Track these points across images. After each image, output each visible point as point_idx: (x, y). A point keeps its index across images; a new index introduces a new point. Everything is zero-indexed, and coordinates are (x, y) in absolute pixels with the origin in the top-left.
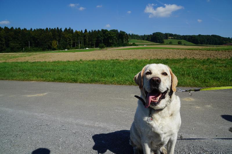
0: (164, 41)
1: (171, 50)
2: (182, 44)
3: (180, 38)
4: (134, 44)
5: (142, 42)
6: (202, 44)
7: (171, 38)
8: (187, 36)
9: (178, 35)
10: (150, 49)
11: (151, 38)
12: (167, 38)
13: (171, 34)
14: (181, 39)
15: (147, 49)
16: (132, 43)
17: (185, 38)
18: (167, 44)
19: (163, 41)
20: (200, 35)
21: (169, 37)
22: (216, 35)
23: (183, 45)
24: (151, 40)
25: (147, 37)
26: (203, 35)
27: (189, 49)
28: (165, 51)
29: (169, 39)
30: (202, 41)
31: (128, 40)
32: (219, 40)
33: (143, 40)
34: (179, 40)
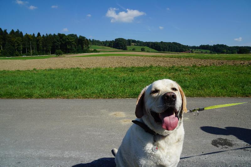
0: (127, 48)
1: (135, 57)
2: (145, 51)
4: (95, 51)
5: (103, 48)
6: (164, 51)
7: (134, 44)
8: (149, 43)
10: (113, 56)
11: (114, 44)
12: (130, 45)
13: (134, 40)
14: (144, 46)
15: (110, 56)
16: (93, 50)
18: (130, 51)
21: (132, 44)
24: (114, 46)
25: (109, 43)
26: (165, 42)
27: (153, 57)
28: (129, 58)
29: (132, 46)
30: (164, 48)
31: (88, 46)
32: (180, 48)
33: (105, 46)
34: (142, 47)
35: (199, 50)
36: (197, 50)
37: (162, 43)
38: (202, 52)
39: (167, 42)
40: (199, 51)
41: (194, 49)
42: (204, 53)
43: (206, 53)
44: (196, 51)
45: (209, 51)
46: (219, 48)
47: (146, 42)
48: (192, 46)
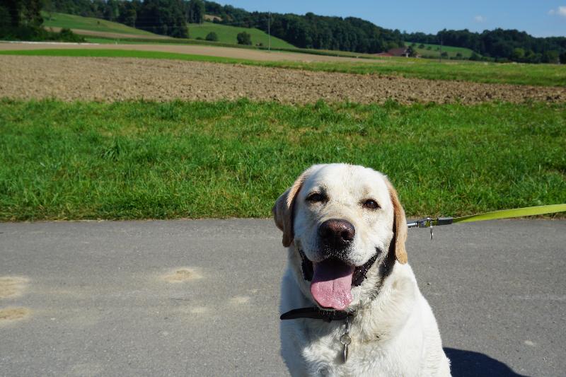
0: (186, 31)
1: (208, 65)
2: (251, 43)
3: (245, 20)
4: (66, 35)
5: (99, 27)
6: (317, 46)
7: (212, 18)
8: (266, 15)
9: (239, 10)
10: (128, 59)
11: (138, 13)
12: (197, 19)
13: (213, 3)
14: (250, 27)
15: (118, 59)
16: (57, 30)
17: (261, 21)
18: (198, 41)
19: (184, 28)
20: (309, 16)
21: (207, 17)
22: (360, 19)
23: (255, 48)
24: (138, 20)
25: (121, 10)
26: (321, 17)
27: (268, 66)
28: (185, 68)
29: (205, 24)
30: (319, 38)
32: (371, 37)
33: (107, 19)
34: (241, 30)
35: (434, 47)
36: (429, 49)
37: (310, 18)
38: (444, 55)
39: (328, 18)
40: (434, 50)
41: (418, 45)
42: (452, 59)
43: (459, 57)
44: (424, 51)
45: (467, 52)
46: (501, 41)
47: (256, 13)
48: (412, 35)
